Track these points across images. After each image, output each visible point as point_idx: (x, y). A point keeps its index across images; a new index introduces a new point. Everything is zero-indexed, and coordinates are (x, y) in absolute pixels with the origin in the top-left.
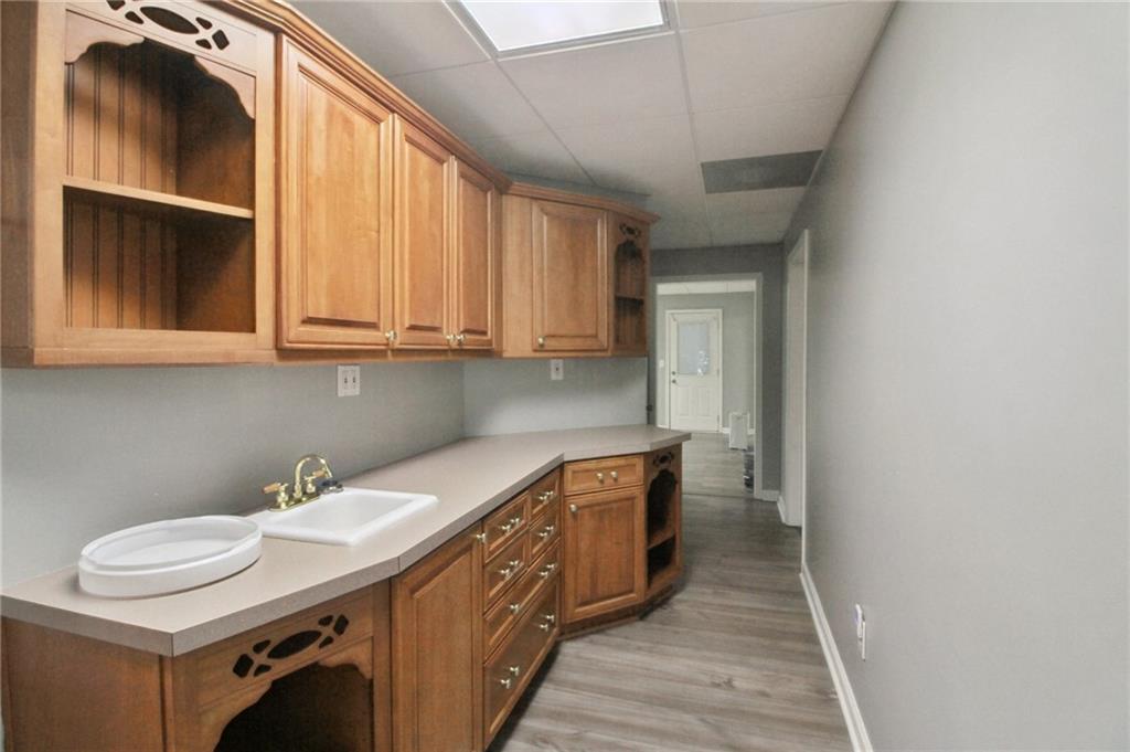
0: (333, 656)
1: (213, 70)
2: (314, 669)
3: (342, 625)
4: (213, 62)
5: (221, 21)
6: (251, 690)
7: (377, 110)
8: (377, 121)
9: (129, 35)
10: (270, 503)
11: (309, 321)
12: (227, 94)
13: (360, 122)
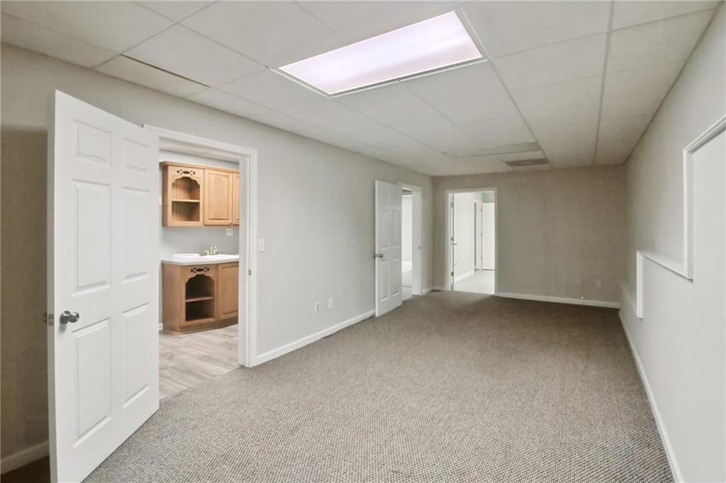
0: (207, 274)
1: (193, 179)
2: (203, 276)
3: (208, 270)
4: (193, 177)
5: (194, 170)
6: (193, 275)
7: (228, 174)
8: (228, 176)
9: (181, 176)
10: (206, 254)
11: (210, 219)
12: (195, 182)
13: (223, 178)
